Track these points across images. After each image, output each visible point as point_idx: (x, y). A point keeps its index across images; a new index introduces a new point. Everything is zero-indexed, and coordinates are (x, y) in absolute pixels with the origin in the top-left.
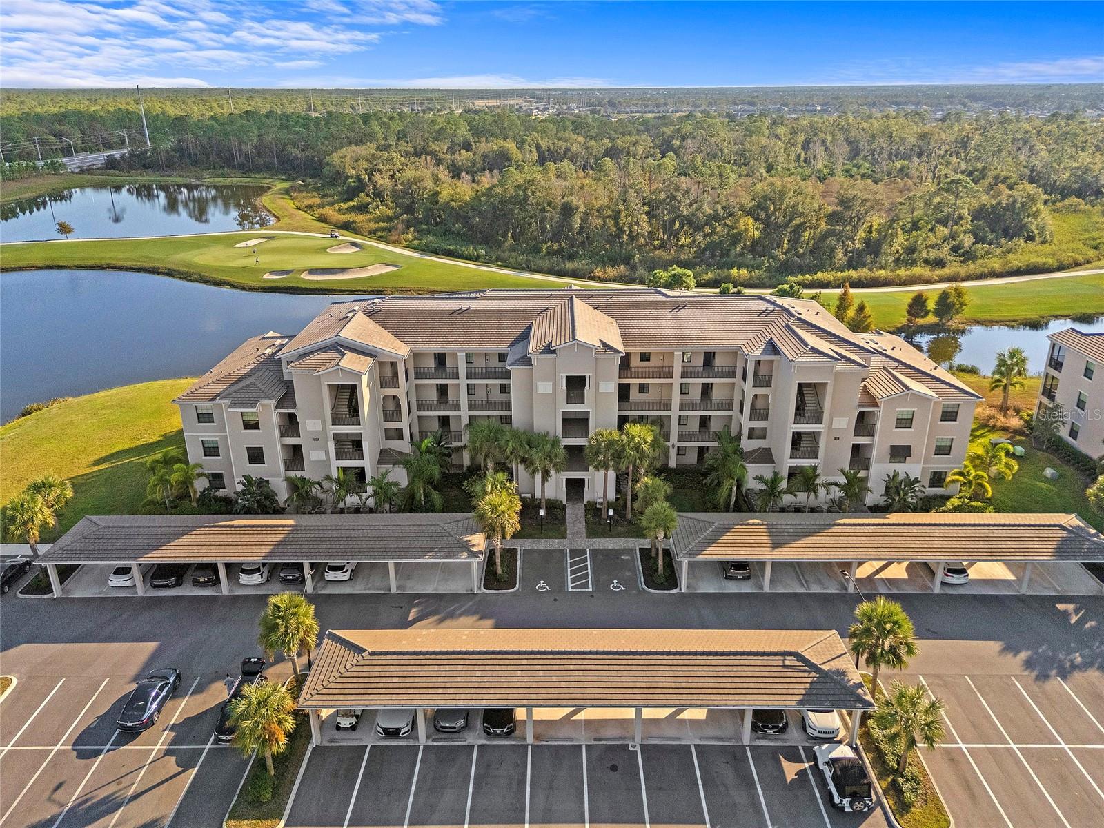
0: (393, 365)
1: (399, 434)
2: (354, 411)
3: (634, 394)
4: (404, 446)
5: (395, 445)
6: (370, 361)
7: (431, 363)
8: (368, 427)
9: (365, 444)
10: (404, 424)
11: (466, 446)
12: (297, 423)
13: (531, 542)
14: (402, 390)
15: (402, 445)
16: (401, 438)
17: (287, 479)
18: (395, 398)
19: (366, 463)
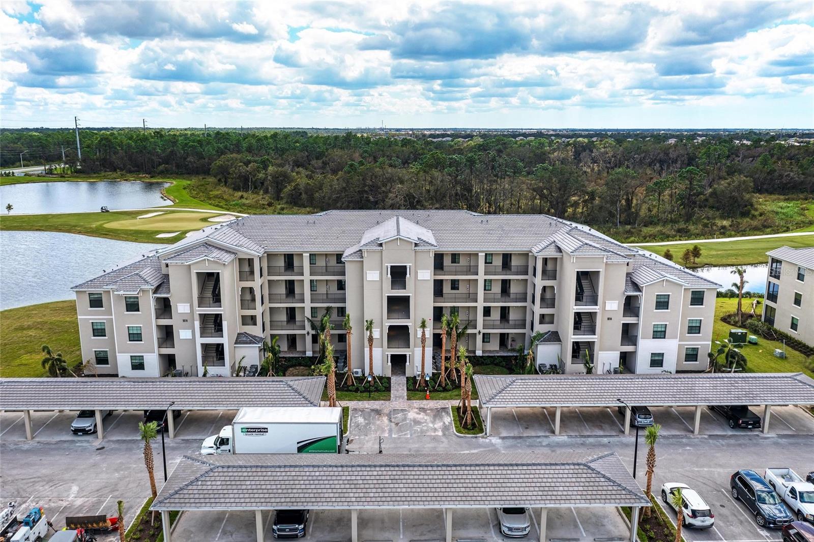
0: (250, 262)
1: (253, 320)
3: (447, 289)
5: (250, 329)
6: (233, 256)
7: (281, 263)
8: (229, 310)
9: (225, 324)
11: (308, 333)
12: (170, 306)
13: (360, 403)
14: (257, 283)
15: (255, 330)
16: (255, 324)
17: (161, 356)
18: (251, 290)
19: (226, 340)
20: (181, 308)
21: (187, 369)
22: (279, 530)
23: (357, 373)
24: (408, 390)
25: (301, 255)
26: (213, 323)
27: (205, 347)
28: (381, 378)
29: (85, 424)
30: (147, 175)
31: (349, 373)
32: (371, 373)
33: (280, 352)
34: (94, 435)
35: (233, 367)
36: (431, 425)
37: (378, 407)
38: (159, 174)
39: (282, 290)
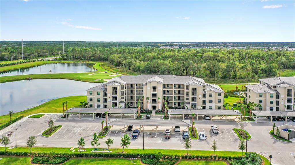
0: (123, 85)
1: (123, 98)
2: (116, 93)
3: (166, 92)
4: (124, 100)
5: (123, 100)
6: (120, 84)
7: (130, 86)
8: (119, 95)
9: (118, 98)
10: (124, 96)
11: (135, 102)
12: (106, 94)
17: (104, 105)
18: (123, 91)
19: (118, 102)
20: (109, 95)
21: (109, 107)
23: (145, 109)
24: (156, 113)
25: (134, 84)
26: (115, 98)
27: (113, 103)
28: (150, 110)
32: (148, 109)
35: (119, 107)
39: (130, 92)
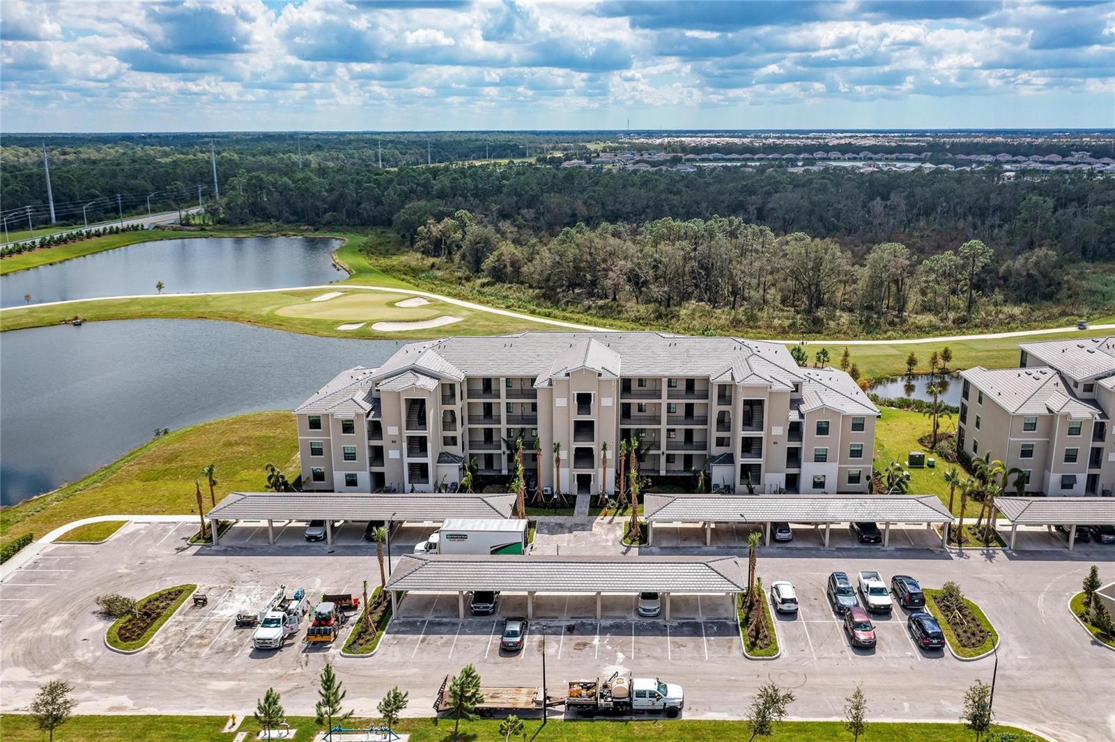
0: (452, 386)
1: (453, 441)
2: (422, 422)
3: (634, 411)
5: (451, 449)
6: (437, 382)
7: (480, 386)
11: (504, 453)
12: (381, 429)
13: (547, 517)
14: (458, 406)
15: (456, 450)
16: (455, 444)
17: (371, 473)
18: (452, 412)
19: (430, 460)
20: (390, 431)
21: (395, 486)
22: (475, 607)
23: (546, 491)
24: (590, 507)
25: (498, 379)
26: (418, 445)
27: (411, 466)
28: (567, 496)
29: (317, 532)
30: (310, 227)
31: (538, 491)
32: (558, 493)
33: (478, 470)
34: (324, 542)
35: (436, 484)
36: (604, 537)
37: (562, 522)
38: (325, 225)
39: (480, 412)
